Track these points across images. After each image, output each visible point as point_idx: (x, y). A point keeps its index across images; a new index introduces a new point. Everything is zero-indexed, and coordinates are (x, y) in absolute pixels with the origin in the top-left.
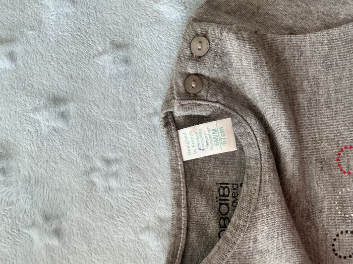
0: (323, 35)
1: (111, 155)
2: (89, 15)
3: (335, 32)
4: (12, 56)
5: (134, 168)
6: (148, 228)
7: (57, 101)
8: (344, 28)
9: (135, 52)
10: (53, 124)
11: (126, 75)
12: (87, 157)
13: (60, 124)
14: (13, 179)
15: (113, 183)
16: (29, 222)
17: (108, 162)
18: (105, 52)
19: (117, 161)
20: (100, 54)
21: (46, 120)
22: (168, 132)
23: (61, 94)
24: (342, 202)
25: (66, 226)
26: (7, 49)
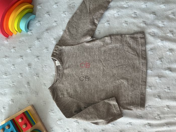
0: (77, 46)
1: (46, 65)
2: (42, 43)
3: (79, 45)
4: (31, 50)
6: (52, 76)
7: (38, 57)
8: (81, 44)
9: (49, 49)
10: (37, 60)
11: (48, 52)
12: (42, 65)
13: (38, 60)
14: (32, 69)
15: (46, 69)
16: (34, 75)
17: (45, 66)
18: (45, 49)
20: (44, 49)
21: (36, 60)
22: (54, 61)
23: (38, 56)
24: (81, 72)
25: (39, 75)
26: (30, 49)
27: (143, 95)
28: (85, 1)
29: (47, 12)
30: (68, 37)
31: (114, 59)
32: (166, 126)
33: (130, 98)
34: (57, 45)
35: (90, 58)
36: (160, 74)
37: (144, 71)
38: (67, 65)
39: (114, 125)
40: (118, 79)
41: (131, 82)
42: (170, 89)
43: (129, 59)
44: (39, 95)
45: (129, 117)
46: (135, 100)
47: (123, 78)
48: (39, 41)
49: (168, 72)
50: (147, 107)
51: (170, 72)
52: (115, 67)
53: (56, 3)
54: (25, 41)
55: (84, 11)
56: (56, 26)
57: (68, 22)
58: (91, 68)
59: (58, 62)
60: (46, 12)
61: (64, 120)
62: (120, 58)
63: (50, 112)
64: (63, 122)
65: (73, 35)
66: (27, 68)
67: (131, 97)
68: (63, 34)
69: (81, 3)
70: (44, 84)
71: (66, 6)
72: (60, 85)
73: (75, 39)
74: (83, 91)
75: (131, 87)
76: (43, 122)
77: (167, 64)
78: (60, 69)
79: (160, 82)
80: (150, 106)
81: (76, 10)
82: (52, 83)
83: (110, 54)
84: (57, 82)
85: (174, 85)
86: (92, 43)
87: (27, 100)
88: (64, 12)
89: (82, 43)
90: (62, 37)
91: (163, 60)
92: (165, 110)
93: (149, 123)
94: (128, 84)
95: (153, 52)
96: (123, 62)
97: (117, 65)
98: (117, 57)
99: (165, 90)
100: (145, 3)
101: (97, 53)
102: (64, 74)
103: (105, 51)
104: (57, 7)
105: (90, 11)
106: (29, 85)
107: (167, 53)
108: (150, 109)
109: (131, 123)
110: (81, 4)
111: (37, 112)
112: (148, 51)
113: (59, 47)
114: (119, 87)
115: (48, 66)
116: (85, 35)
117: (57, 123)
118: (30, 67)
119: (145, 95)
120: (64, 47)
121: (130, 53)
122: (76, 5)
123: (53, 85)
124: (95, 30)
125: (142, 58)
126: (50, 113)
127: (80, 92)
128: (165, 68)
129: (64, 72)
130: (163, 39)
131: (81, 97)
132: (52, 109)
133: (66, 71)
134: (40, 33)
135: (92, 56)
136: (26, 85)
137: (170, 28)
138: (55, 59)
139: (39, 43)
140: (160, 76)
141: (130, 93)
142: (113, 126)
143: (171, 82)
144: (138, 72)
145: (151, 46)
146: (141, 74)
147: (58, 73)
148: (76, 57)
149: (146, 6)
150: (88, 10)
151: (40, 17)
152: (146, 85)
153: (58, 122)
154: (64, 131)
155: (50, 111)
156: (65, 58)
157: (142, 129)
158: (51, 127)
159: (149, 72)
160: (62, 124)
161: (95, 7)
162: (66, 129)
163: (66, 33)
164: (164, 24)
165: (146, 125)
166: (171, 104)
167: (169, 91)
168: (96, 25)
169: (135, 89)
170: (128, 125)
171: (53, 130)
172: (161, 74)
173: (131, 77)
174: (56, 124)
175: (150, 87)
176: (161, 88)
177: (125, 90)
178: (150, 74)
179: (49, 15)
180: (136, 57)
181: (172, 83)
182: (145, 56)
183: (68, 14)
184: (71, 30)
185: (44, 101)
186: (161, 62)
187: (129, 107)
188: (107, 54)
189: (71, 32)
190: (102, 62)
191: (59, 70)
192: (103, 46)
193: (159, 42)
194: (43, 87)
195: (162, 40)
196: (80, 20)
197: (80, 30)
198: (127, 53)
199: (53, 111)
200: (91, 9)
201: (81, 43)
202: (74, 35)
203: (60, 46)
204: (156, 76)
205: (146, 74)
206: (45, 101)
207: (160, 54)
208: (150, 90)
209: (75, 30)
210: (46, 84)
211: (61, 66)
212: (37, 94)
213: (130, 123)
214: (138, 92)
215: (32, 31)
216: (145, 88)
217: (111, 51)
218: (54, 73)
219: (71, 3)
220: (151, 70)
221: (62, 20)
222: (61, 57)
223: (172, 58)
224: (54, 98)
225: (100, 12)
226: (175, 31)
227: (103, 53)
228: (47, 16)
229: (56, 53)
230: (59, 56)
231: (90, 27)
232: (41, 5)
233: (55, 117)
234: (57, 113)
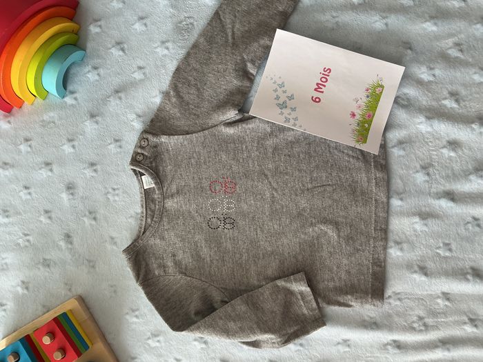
0: (201, 134)
1: (116, 187)
2: (104, 128)
3: (206, 132)
4: (73, 147)
5: (125, 192)
6: (131, 216)
7: (92, 164)
8: (210, 130)
9: (124, 143)
10: (91, 174)
11: (120, 153)
12: (106, 188)
13: (94, 174)
14: (76, 197)
15: (117, 198)
16: (83, 215)
17: (114, 189)
18: (111, 143)
19: (118, 189)
20: (109, 144)
21: (89, 173)
22: (137, 177)
23: (95, 162)
24: (212, 205)
25: (98, 216)
26: (71, 144)
27: (380, 266)
28: (220, 12)
29: (118, 43)
30: (175, 112)
31: (300, 171)
32: (440, 349)
33: (343, 275)
34: (145, 132)
35: (235, 168)
36: (423, 209)
37: (383, 202)
38: (174, 188)
39: (301, 348)
40: (312, 224)
41: (346, 231)
42: (450, 250)
43: (340, 169)
44: (97, 269)
45: (341, 326)
46: (358, 280)
47: (325, 221)
48: (97, 122)
49: (445, 204)
50: (390, 297)
51: (451, 204)
52: (303, 192)
53: (141, 18)
54: (56, 121)
55: (219, 40)
56: (141, 80)
57: (174, 69)
58: (239, 196)
59: (150, 180)
60: (113, 41)
62: (317, 167)
63: (127, 313)
64: (165, 342)
65: (188, 104)
66: (65, 196)
67: (346, 271)
68: (162, 102)
69: (209, 18)
70: (112, 238)
71: (169, 26)
72: (154, 242)
73: (195, 115)
74: (218, 258)
75: (347, 244)
76: (110, 341)
77: (443, 181)
78: (156, 196)
79: (426, 231)
80: (399, 296)
81: (196, 36)
82: (134, 237)
83: (289, 156)
84: (147, 233)
85: (462, 239)
86: (240, 128)
87: (66, 284)
88: (163, 42)
89: (215, 126)
90: (160, 109)
91: (431, 170)
92: (438, 304)
93: (395, 341)
94: (339, 236)
95: (404, 150)
96: (324, 178)
97: (310, 186)
98: (310, 163)
99: (438, 251)
100: (384, 18)
101: (254, 154)
102: (166, 211)
103: (275, 149)
104: (144, 28)
105: (234, 38)
106: (71, 243)
107: (442, 153)
108: (398, 303)
109: (349, 340)
110: (211, 21)
111: (92, 315)
112: (393, 147)
113: (150, 137)
114: (314, 245)
115: (121, 190)
116: (222, 106)
117: (149, 345)
118: (72, 194)
119: (385, 267)
120: (164, 139)
121: (343, 152)
122: (195, 23)
123: (136, 240)
124: (250, 91)
125: (376, 167)
126: (128, 317)
127: (208, 259)
128: (437, 194)
129: (166, 205)
130: (431, 116)
131: (213, 273)
132: (134, 308)
133: (170, 204)
134: (99, 101)
135: (241, 161)
136: (62, 244)
137: (451, 84)
138: (141, 171)
139: (96, 126)
140: (425, 216)
141: (345, 261)
142: (298, 350)
143: (455, 231)
144: (366, 203)
145: (399, 134)
146: (373, 208)
147: (148, 210)
148: (198, 164)
149: (386, 24)
150: (230, 38)
151: (99, 57)
152: (386, 239)
153: (150, 342)
155: (127, 311)
156: (169, 168)
157: (377, 357)
158: (133, 356)
159: (396, 202)
160: (161, 347)
161: (246, 29)
162: (172, 360)
163: (169, 100)
164: (434, 75)
165: (389, 347)
166: (454, 288)
167: (448, 254)
168: (250, 78)
169: (358, 250)
170: (340, 347)
172: (427, 209)
173: (346, 218)
174: (145, 347)
175: (398, 243)
176: (429, 246)
177: (331, 253)
178: (399, 208)
179: (123, 50)
180: (360, 164)
181: (458, 234)
182: (383, 162)
183: (173, 49)
184: (183, 90)
185: (112, 286)
186: (427, 178)
187: (341, 299)
188: (283, 157)
189: (182, 98)
190: (268, 179)
191: (153, 201)
192: (271, 134)
193: (421, 123)
194: (109, 247)
195: (428, 118)
196: (206, 64)
197: (208, 93)
198: (336, 152)
199: (137, 313)
200: (238, 33)
201: (212, 127)
202: (191, 106)
203: (155, 135)
204: (414, 214)
205: (387, 208)
206: (115, 285)
207: (423, 154)
208: (399, 253)
209: (193, 91)
210: (115, 240)
211: (158, 190)
212: (93, 267)
213: (346, 342)
214: (365, 258)
215: (75, 95)
216: (385, 248)
217: (292, 148)
218: (137, 208)
219: (183, 17)
220: (401, 199)
221: (159, 63)
222: (157, 166)
223: (457, 167)
224: (138, 276)
225: (262, 42)
226: (463, 92)
227: (270, 155)
228: (116, 52)
229: (142, 154)
230: (151, 163)
231: (235, 82)
232: (99, 23)
233: (141, 329)
234: (148, 316)
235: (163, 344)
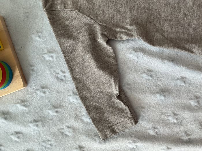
33: (191, 31)
45: (183, 66)
61: (58, 53)
63: (33, 34)
64: (56, 58)
67: (194, 28)
74: (104, 4)
75: (198, 10)
76: (18, 51)
94: (194, 3)
109: (185, 78)
111: (8, 31)
114: (175, 7)
117: (44, 58)
126: (33, 36)
127: (97, 4)
131: (99, 14)
132: (39, 30)
141: (194, 22)
153: (46, 56)
154: (56, 74)
155: (33, 32)
158: (31, 64)
160: (53, 61)
162: (59, 72)
170: (179, 82)
171: (33, 70)
174: (41, 59)
177: (185, 14)
185: (26, 13)
187: (187, 46)
199: (40, 34)
213: (183, 79)
224: (45, 5)
233: (41, 46)
234: (48, 38)
235: (55, 59)
